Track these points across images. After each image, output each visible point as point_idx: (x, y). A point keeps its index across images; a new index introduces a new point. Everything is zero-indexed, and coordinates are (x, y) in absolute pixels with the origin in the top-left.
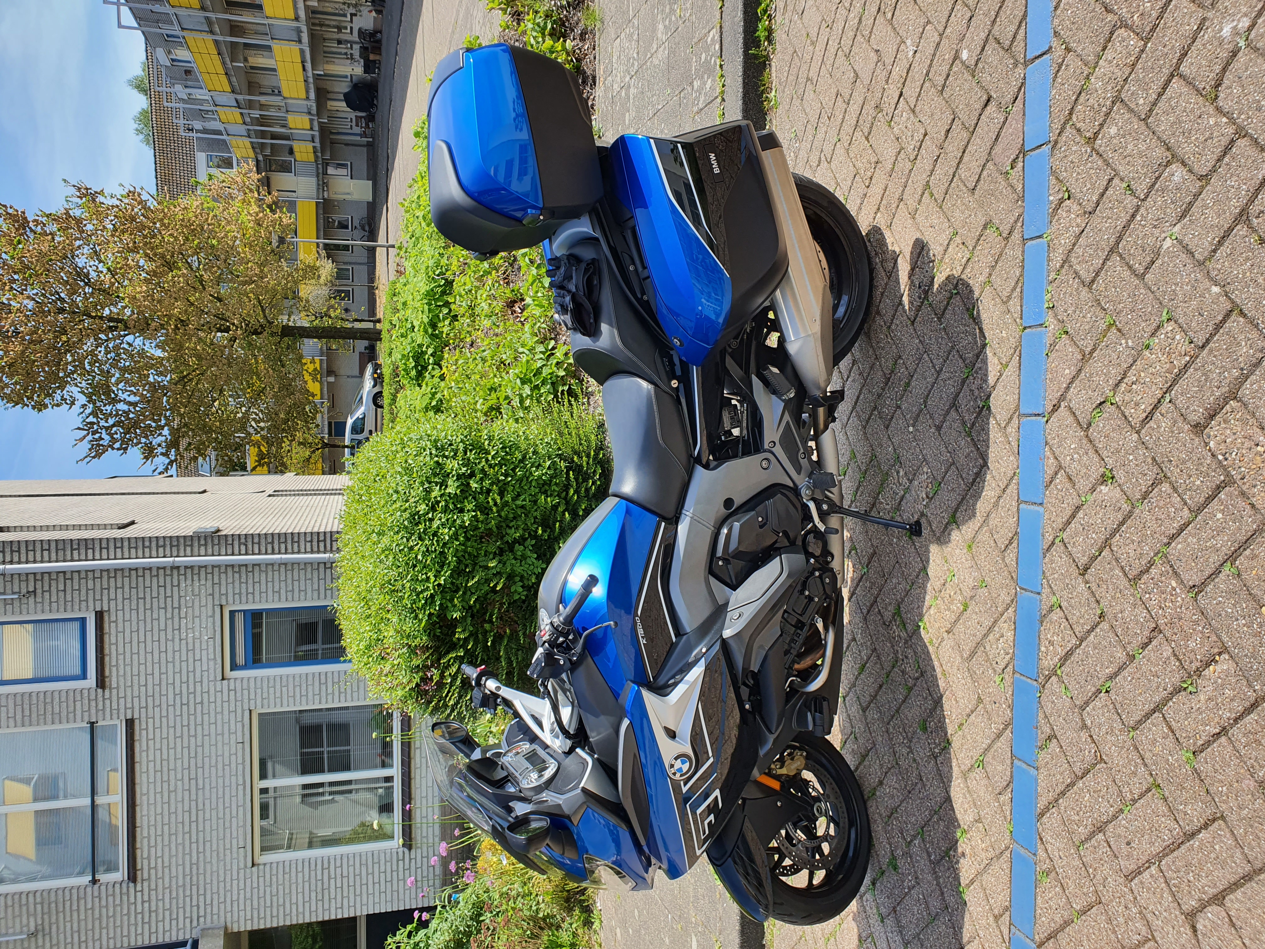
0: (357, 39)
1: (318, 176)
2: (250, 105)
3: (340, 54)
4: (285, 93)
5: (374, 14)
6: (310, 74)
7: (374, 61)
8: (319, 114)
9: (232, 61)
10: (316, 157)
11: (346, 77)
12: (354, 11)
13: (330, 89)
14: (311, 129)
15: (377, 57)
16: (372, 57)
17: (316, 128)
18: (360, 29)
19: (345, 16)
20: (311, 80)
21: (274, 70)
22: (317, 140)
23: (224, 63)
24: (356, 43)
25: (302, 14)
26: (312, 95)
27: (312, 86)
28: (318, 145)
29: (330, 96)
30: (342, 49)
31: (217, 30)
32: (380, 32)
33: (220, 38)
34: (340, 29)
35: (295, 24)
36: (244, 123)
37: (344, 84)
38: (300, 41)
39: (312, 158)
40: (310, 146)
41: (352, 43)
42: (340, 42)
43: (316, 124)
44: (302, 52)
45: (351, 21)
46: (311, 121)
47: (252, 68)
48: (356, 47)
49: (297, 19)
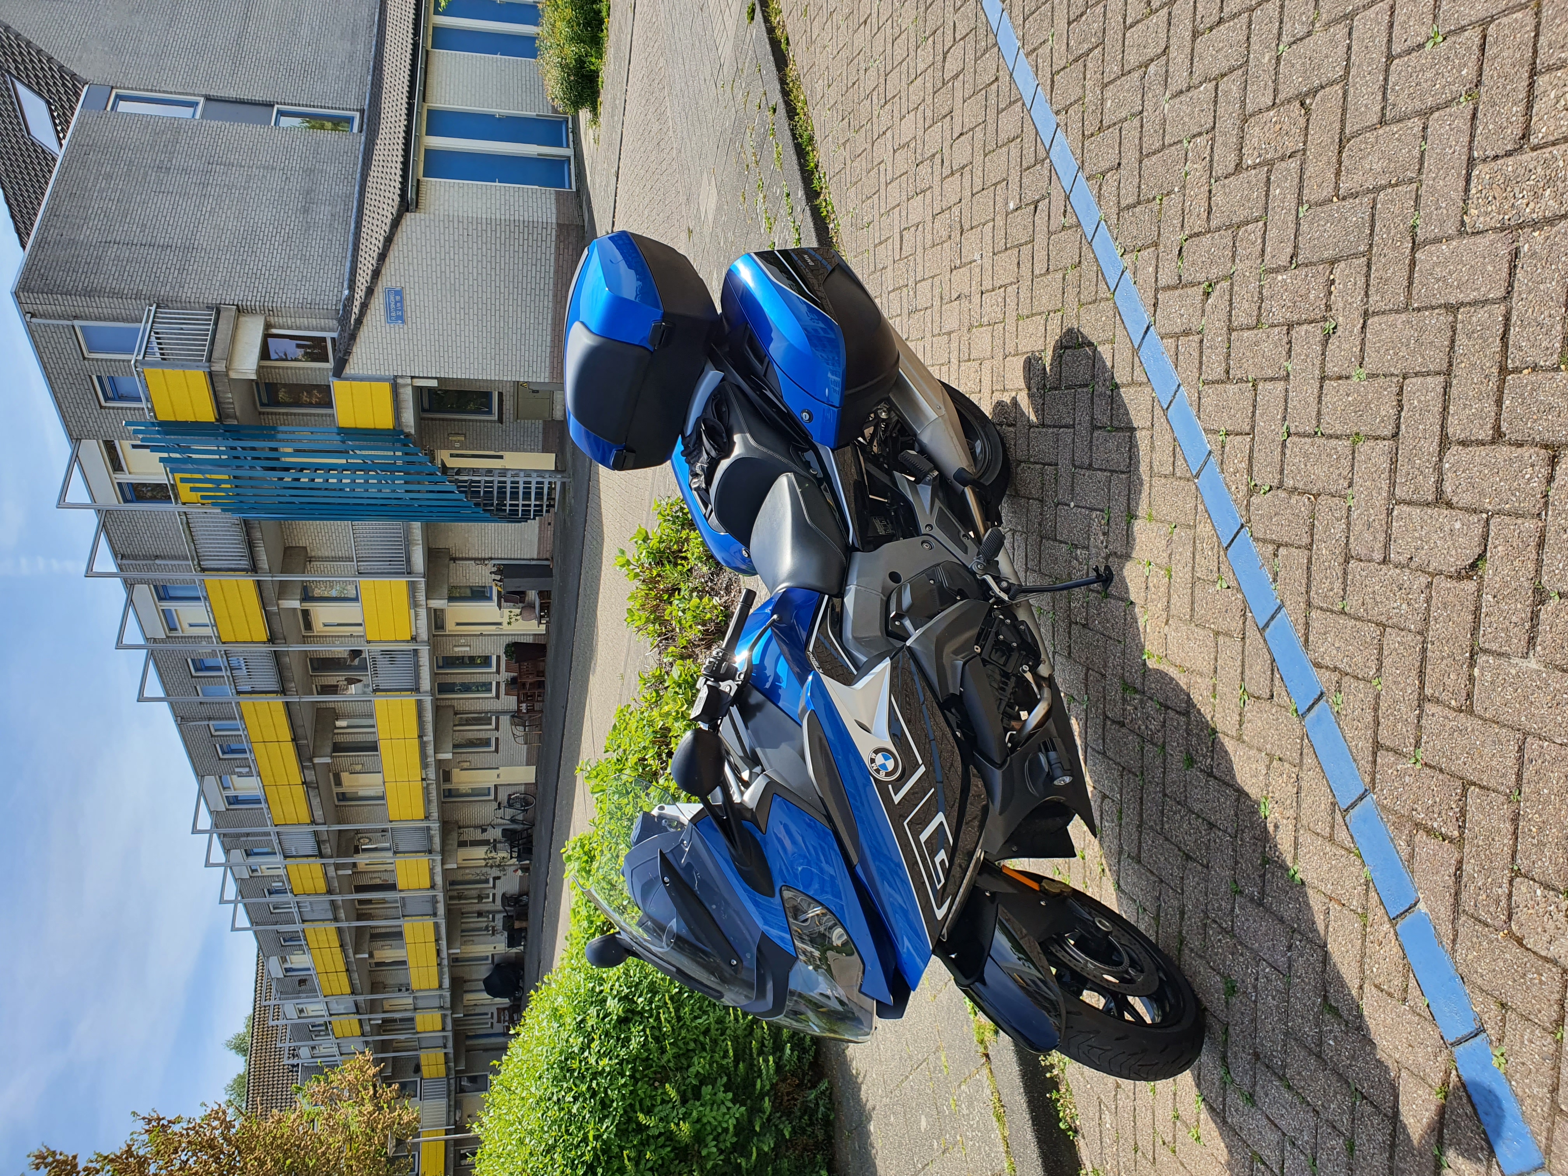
0: (501, 908)
1: (449, 1096)
2: (373, 1006)
3: (480, 929)
4: (414, 986)
5: (520, 873)
6: (444, 954)
7: (521, 930)
8: (453, 1008)
9: (355, 953)
10: (448, 1069)
11: (487, 958)
12: (498, 874)
13: (467, 977)
14: (443, 1030)
15: (524, 924)
16: (517, 925)
17: (449, 1027)
18: (504, 895)
19: (487, 881)
20: (445, 962)
21: (404, 963)
22: (450, 1044)
23: (346, 956)
24: (499, 912)
25: (439, 880)
26: (446, 983)
27: (446, 970)
28: (450, 1050)
29: (467, 986)
30: (482, 922)
31: (342, 915)
32: (527, 894)
33: (344, 925)
34: (480, 898)
35: (431, 893)
36: (363, 1035)
37: (484, 968)
38: (435, 915)
39: (442, 1069)
40: (440, 1054)
41: (494, 913)
42: (480, 914)
43: (449, 1021)
44: (437, 926)
45: (494, 887)
46: (444, 1017)
47: (378, 964)
48: (499, 917)
49: (433, 887)
